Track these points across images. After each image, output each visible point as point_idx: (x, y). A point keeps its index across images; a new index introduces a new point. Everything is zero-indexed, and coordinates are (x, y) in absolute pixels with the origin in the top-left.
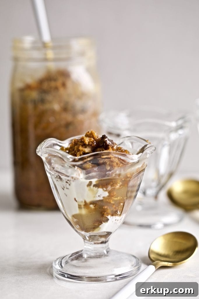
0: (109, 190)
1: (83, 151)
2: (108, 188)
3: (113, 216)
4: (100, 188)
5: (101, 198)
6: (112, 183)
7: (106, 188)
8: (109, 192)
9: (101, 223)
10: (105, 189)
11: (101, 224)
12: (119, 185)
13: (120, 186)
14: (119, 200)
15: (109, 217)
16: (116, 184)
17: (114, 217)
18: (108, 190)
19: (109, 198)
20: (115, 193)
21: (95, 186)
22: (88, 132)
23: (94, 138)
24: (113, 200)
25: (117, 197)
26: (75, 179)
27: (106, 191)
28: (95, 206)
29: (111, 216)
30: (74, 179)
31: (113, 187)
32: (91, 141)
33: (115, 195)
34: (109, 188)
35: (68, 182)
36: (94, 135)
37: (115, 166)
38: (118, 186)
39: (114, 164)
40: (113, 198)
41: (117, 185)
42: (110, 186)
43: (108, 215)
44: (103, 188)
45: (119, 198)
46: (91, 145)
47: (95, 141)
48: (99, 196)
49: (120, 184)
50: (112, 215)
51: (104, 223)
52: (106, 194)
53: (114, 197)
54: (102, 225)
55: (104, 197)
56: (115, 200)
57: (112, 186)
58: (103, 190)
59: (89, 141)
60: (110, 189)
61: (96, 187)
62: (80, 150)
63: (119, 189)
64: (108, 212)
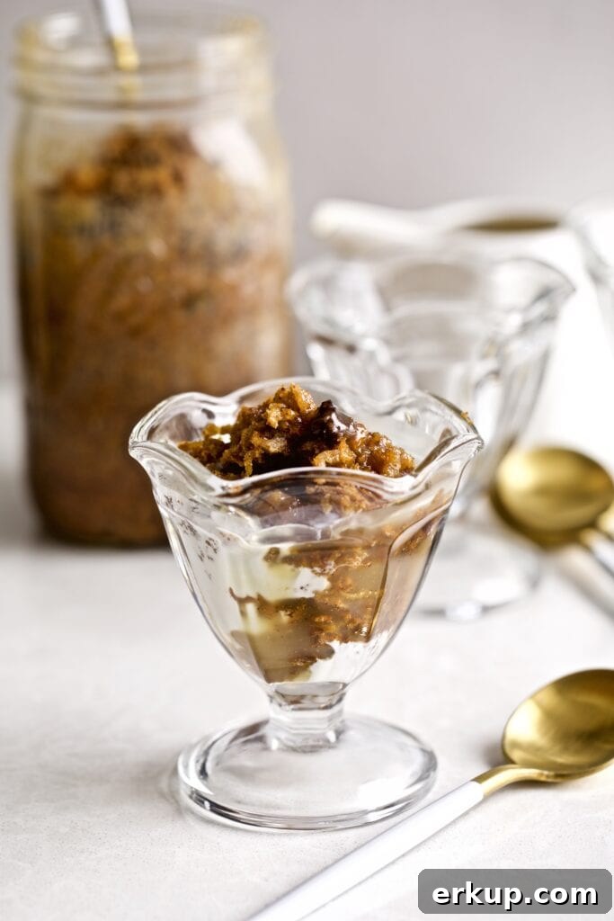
0: (332, 572)
1: (263, 449)
2: (328, 567)
3: (346, 642)
4: (304, 566)
5: (308, 595)
6: (338, 555)
7: (323, 567)
8: (333, 579)
9: (311, 659)
10: (318, 569)
11: (311, 664)
12: (360, 559)
13: (365, 561)
14: (364, 598)
15: (335, 644)
16: (353, 555)
17: (350, 644)
18: (326, 572)
19: (332, 593)
20: (349, 581)
21: (289, 560)
22: (283, 389)
23: (297, 409)
24: (346, 601)
25: (356, 591)
26: (229, 539)
27: (322, 574)
28: (290, 615)
29: (341, 643)
30: (225, 538)
31: (343, 565)
32: (288, 418)
33: (350, 586)
34: (331, 567)
35: (211, 542)
36: (299, 400)
37: (345, 507)
38: (356, 563)
39: (343, 499)
40: (343, 593)
41: (354, 558)
42: (333, 563)
43: (331, 640)
44: (311, 567)
45: (361, 594)
46: (288, 429)
47: (300, 416)
48: (302, 588)
49: (364, 557)
50: (345, 640)
51: (320, 662)
52: (323, 584)
53: (348, 590)
54: (315, 665)
55: (316, 592)
56: (351, 600)
57: (337, 562)
58: (313, 571)
59: (281, 418)
60: (334, 570)
61: (290, 564)
62: (252, 445)
63: (360, 568)
64: (332, 631)
